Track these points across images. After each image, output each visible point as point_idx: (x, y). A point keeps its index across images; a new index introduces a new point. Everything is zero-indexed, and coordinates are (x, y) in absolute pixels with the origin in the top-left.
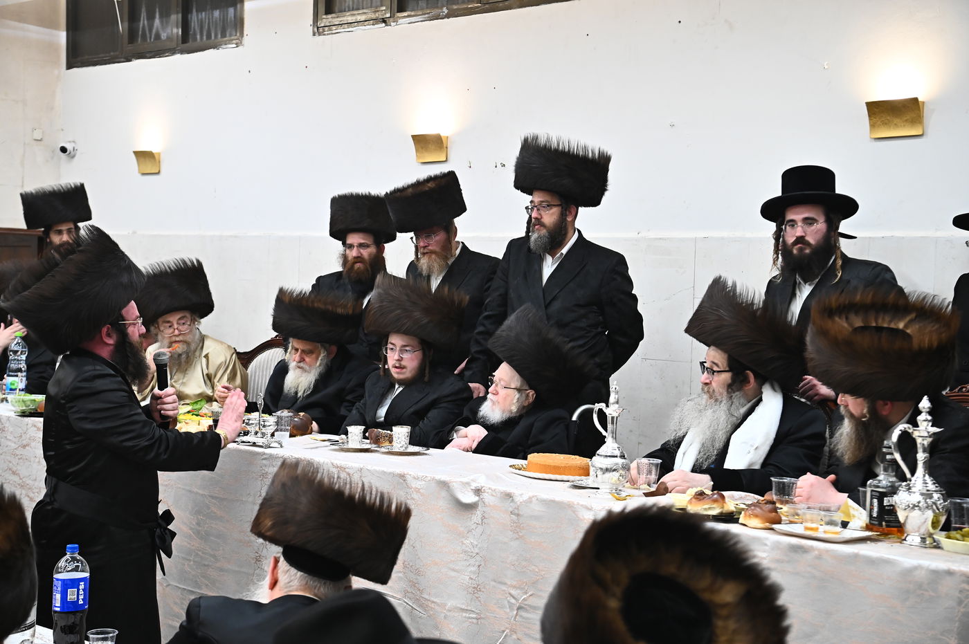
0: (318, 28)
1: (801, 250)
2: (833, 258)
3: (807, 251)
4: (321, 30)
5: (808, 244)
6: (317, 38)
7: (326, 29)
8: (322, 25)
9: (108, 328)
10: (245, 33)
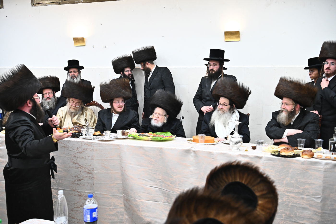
0: (33, 4)
1: (212, 72)
2: (221, 75)
3: (214, 73)
4: (35, 5)
5: (214, 71)
6: (33, 7)
7: (37, 4)
8: (35, 3)
9: (29, 101)
10: (4, 4)
